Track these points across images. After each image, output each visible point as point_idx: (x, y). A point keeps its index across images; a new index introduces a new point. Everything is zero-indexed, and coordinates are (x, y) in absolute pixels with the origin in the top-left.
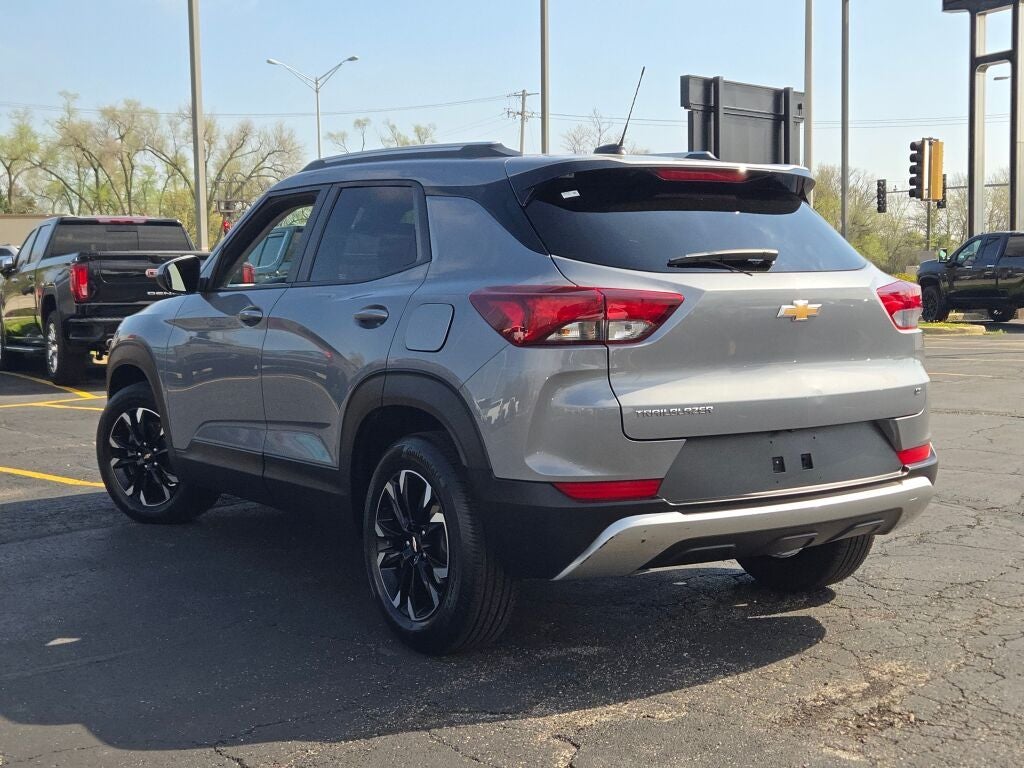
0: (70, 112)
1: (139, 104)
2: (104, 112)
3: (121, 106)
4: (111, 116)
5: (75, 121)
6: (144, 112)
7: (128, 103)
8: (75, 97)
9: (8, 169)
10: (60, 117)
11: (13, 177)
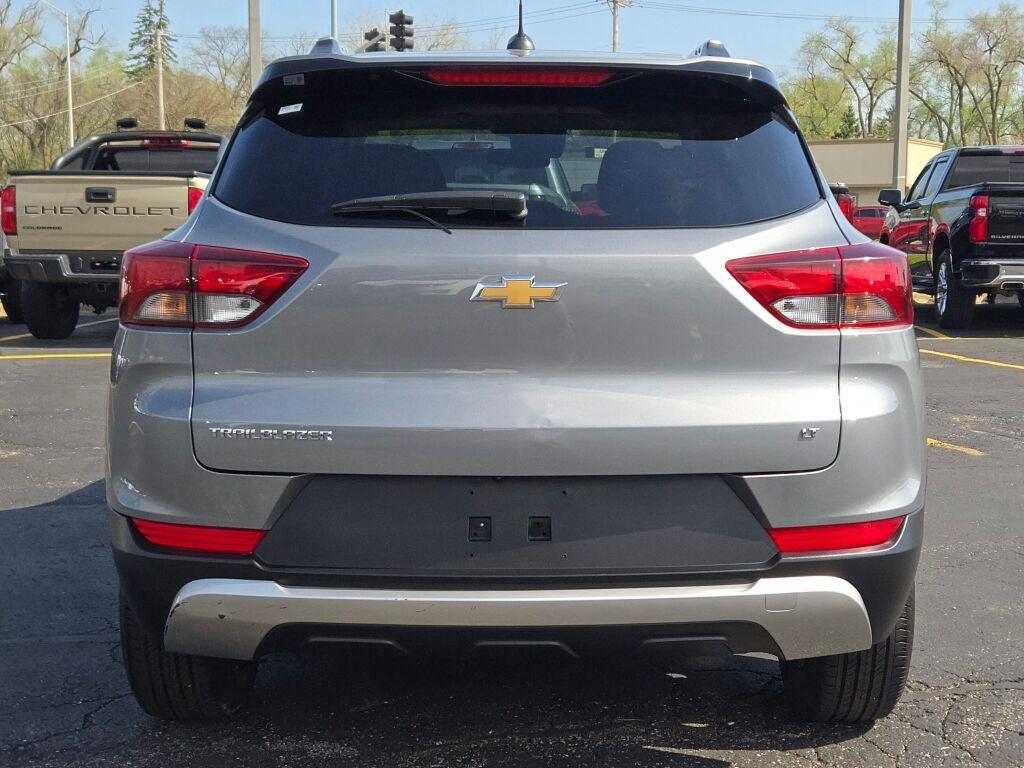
0: (938, 23)
1: (1015, 8)
2: (974, 21)
3: (994, 13)
4: (982, 25)
5: (942, 33)
6: (1018, 18)
7: (1005, 9)
8: (945, 6)
9: (870, 89)
10: (926, 29)
11: (875, 99)
